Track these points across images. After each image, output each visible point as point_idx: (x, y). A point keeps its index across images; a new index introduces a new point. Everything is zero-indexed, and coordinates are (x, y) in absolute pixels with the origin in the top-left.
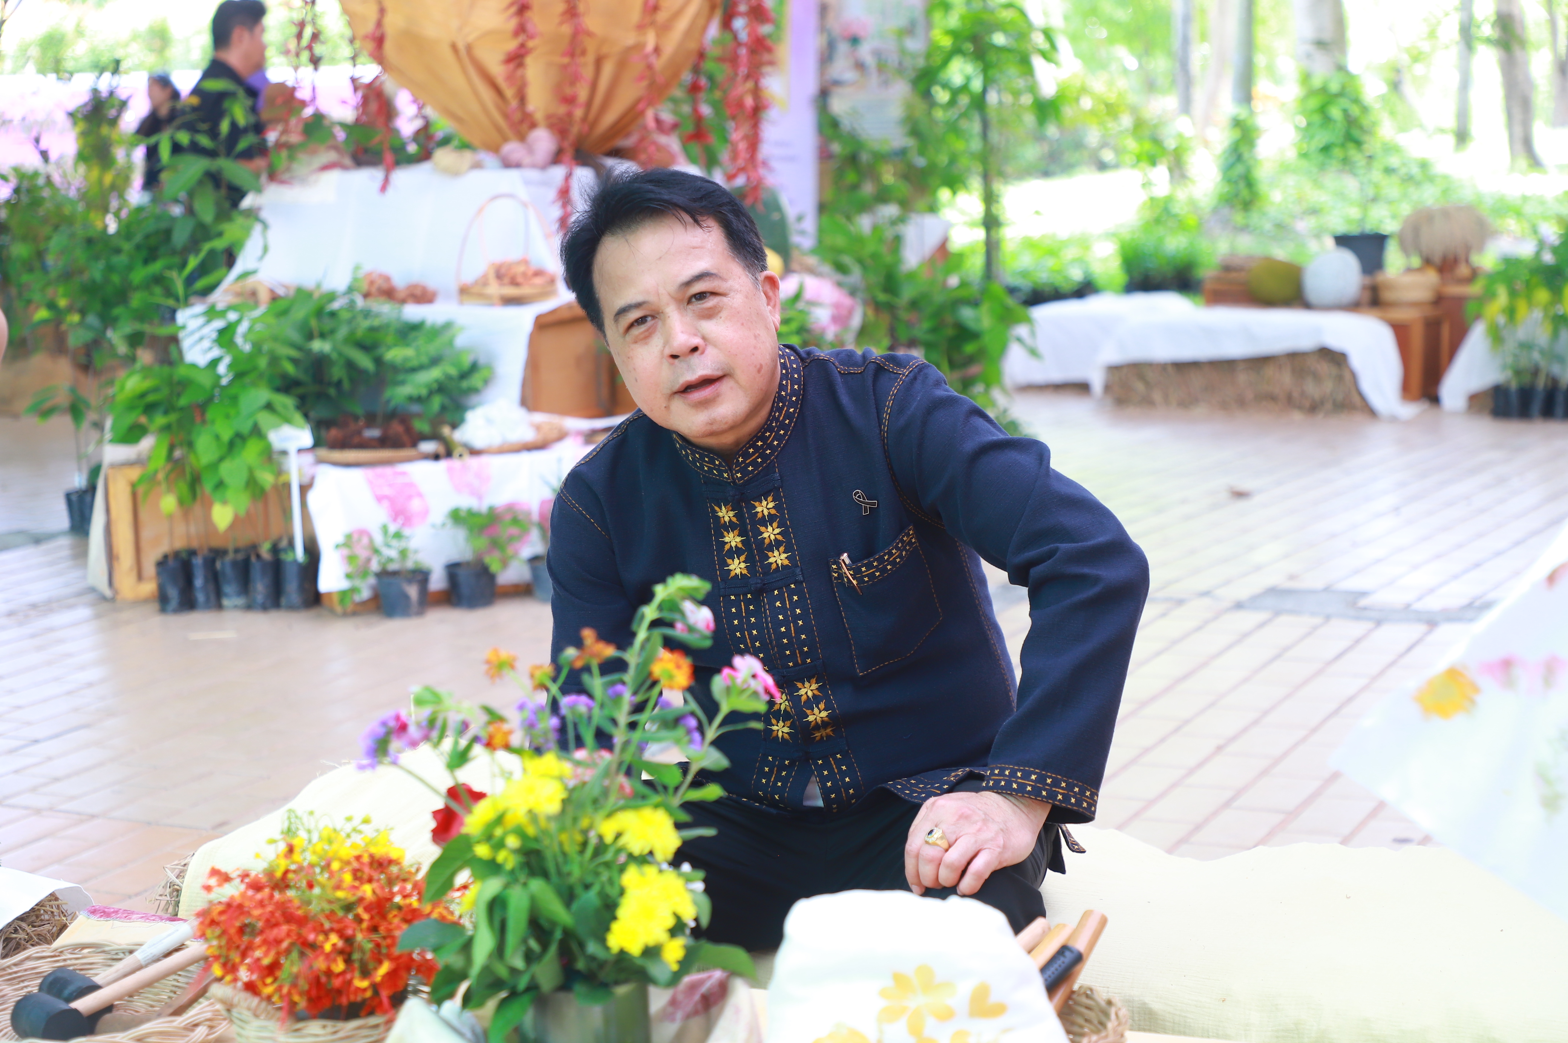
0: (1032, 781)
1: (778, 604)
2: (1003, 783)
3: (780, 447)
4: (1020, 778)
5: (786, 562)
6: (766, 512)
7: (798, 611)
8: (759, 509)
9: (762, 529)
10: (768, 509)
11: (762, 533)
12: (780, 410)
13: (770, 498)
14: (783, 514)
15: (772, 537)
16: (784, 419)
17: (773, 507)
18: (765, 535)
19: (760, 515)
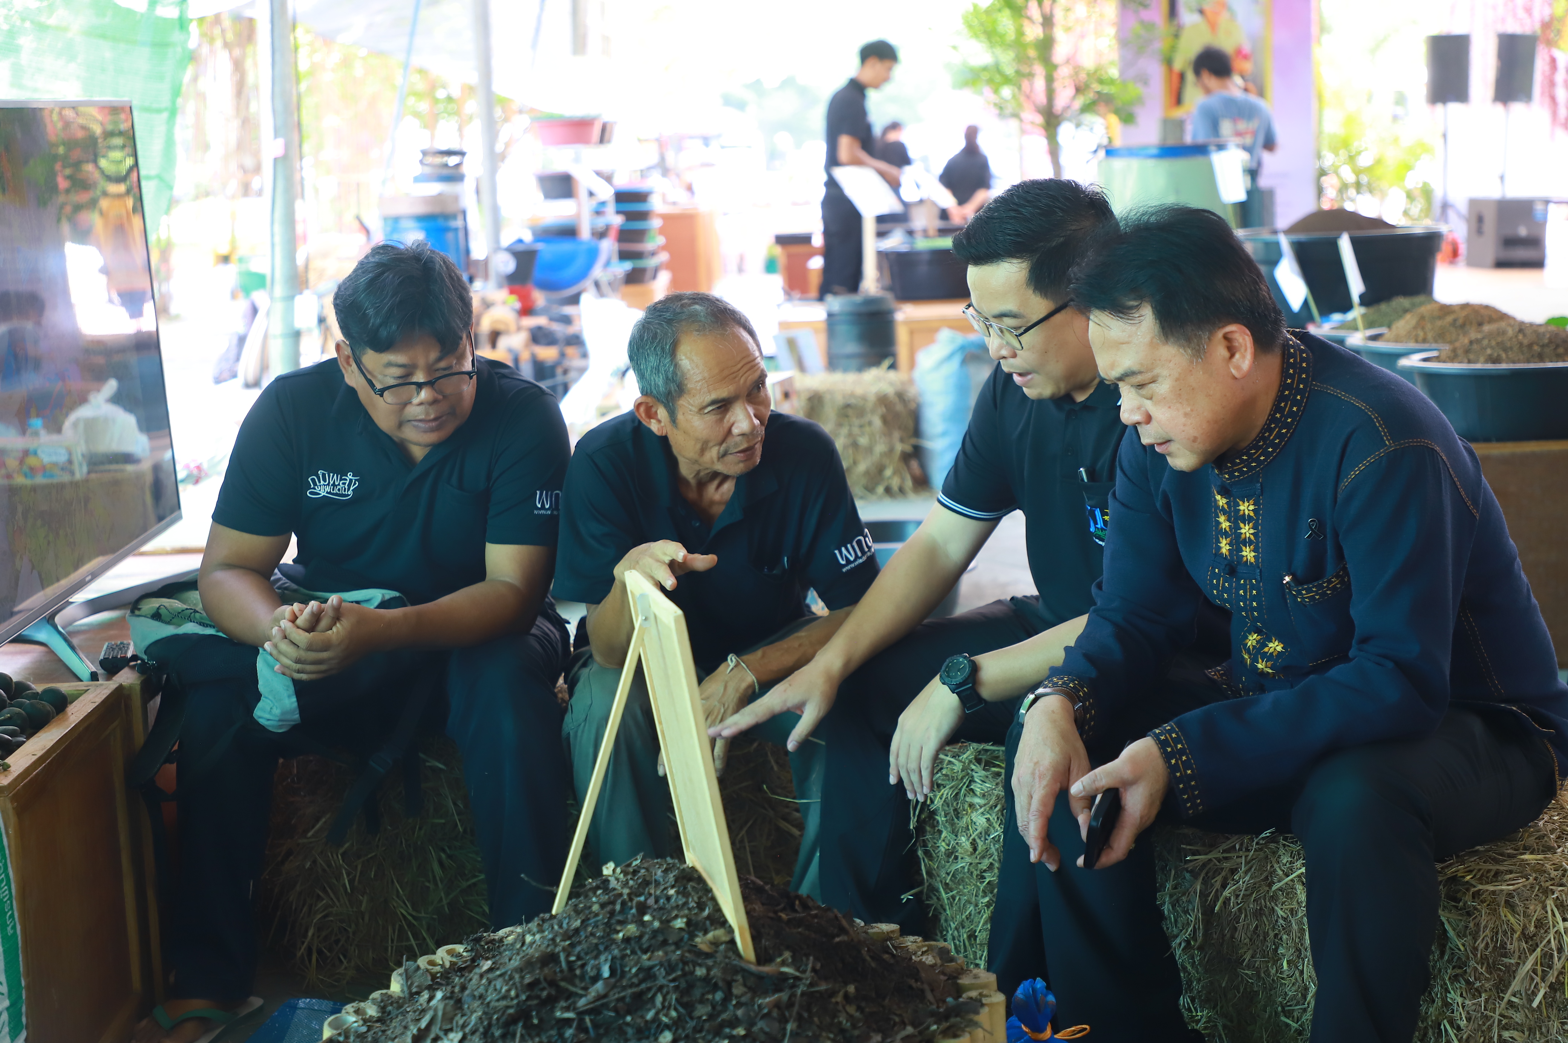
0: (1186, 773)
1: (1241, 592)
2: (1169, 749)
3: (1266, 461)
4: (1182, 762)
5: (1253, 560)
6: (1247, 512)
7: (1255, 604)
8: (1242, 508)
9: (1242, 525)
10: (1249, 510)
11: (1241, 529)
12: (1271, 431)
13: (1251, 502)
14: (1258, 519)
15: (1248, 535)
16: (1275, 439)
17: (1252, 510)
18: (1243, 531)
19: (1241, 513)
